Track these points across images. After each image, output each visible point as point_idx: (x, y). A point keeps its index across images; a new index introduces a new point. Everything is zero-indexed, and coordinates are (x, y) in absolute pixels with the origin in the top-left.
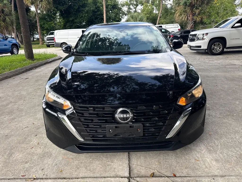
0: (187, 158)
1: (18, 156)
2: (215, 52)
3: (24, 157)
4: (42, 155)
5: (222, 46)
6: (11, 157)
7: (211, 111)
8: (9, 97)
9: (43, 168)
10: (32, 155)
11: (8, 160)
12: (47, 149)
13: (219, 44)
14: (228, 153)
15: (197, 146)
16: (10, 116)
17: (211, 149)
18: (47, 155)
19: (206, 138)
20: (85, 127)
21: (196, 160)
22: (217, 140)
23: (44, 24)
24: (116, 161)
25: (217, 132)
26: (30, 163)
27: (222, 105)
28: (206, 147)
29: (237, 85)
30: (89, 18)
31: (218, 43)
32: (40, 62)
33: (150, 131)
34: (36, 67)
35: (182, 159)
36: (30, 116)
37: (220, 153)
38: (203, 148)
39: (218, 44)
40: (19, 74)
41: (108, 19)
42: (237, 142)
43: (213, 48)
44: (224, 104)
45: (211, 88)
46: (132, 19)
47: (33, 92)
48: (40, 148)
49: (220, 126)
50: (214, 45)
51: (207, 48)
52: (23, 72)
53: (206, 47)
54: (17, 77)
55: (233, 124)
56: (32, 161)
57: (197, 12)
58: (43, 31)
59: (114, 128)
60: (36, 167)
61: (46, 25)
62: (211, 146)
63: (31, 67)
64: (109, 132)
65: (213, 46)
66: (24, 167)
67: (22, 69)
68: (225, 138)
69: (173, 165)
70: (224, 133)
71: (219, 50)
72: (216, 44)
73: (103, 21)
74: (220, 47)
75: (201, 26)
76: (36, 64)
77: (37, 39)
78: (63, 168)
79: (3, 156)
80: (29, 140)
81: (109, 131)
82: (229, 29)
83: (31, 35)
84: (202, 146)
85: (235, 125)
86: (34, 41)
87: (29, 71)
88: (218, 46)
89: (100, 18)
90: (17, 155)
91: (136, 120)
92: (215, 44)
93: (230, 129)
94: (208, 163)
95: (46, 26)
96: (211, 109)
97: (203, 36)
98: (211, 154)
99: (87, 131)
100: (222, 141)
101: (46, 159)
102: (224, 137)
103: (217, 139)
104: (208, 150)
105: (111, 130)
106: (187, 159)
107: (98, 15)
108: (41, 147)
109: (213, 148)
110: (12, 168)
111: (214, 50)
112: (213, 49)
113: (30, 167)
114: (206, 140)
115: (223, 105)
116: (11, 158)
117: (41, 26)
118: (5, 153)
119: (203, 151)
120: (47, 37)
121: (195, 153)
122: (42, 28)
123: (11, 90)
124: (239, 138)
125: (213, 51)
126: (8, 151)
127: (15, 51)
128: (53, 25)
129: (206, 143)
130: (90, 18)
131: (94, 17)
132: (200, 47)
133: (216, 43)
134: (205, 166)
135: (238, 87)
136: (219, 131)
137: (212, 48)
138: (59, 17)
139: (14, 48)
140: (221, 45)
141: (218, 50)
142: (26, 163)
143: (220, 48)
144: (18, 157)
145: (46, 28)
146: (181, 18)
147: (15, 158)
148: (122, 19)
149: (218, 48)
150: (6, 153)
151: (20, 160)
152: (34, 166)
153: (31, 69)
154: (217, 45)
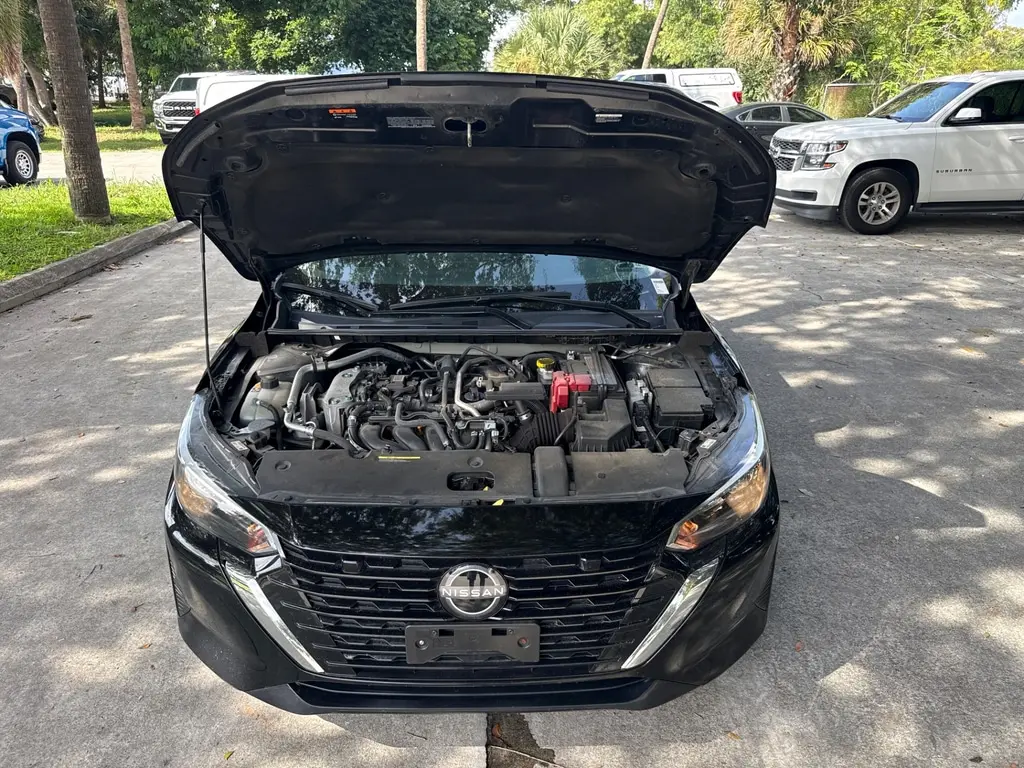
0: (700, 723)
1: (69, 700)
2: (869, 221)
3: (92, 709)
4: (161, 701)
5: (899, 197)
6: (43, 707)
7: (814, 517)
8: (12, 417)
9: (168, 758)
10: (122, 698)
11: (29, 720)
12: (178, 675)
13: (887, 190)
14: (846, 709)
15: (740, 673)
16: (23, 512)
17: (790, 687)
18: (181, 699)
19: (777, 641)
20: (326, 627)
21: (729, 735)
22: (816, 650)
23: (150, 34)
24: (438, 731)
25: (821, 617)
26: (118, 735)
27: (857, 492)
28: (772, 680)
29: (928, 398)
30: (354, 16)
31: (884, 185)
32: (135, 236)
33: (564, 646)
34: (120, 259)
35: (679, 727)
36: (105, 514)
37: (820, 708)
38: (759, 684)
39: (883, 189)
40: (48, 294)
41: (434, 25)
42: (887, 661)
43: (864, 203)
44: (866, 486)
45: (827, 408)
46: (539, 35)
47: (111, 390)
48: (152, 666)
49: (836, 588)
50: (870, 193)
51: (837, 204)
52: (66, 284)
53: (834, 200)
54: (39, 307)
55: (884, 581)
56: (123, 725)
57: (815, 24)
58: (146, 65)
59: (435, 634)
60: (139, 752)
61: (160, 39)
62: (789, 677)
63: (97, 258)
64: (415, 647)
65: (863, 196)
66: (95, 750)
67: (58, 270)
68: (845, 643)
69: (644, 752)
70: (847, 619)
71: (885, 213)
72: (876, 189)
73: (411, 32)
74: (891, 201)
75: (830, 85)
76: (119, 246)
77: (119, 95)
78: (242, 756)
79: (9, 700)
80: (106, 629)
81: (417, 645)
82: (932, 130)
83: (90, 78)
84: (759, 674)
85: (891, 588)
86: (102, 104)
87: (90, 275)
88: (884, 198)
89: (401, 17)
90: (62, 698)
91: (514, 608)
92: (873, 189)
93: (869, 603)
94: (771, 746)
95: (160, 45)
96: (814, 506)
97: (825, 153)
98: (785, 711)
99: (333, 638)
100: (833, 655)
101: (176, 719)
102: (844, 639)
103: (816, 647)
104: (779, 692)
105: (421, 642)
106: (697, 729)
107: (392, 7)
108: (156, 666)
109: (796, 686)
110: (50, 756)
111: (867, 213)
112: (864, 209)
113: (116, 749)
114: (775, 648)
115: (863, 489)
116: (41, 711)
117: (136, 41)
118: (18, 688)
119: (758, 695)
120: (163, 98)
121: (728, 702)
122: (143, 54)
123: (18, 380)
124: (896, 646)
125: (864, 217)
126: (28, 678)
127: (23, 164)
128: (191, 40)
129: (774, 665)
130: (358, 15)
131: (372, 14)
132: (812, 195)
133: (876, 186)
134: (757, 760)
135: (932, 408)
136: (828, 609)
137: (861, 203)
138: (218, 5)
139: (20, 153)
140: (895, 192)
141: (882, 214)
142: (103, 732)
143: (890, 206)
144: (69, 705)
145: (159, 53)
146: (747, 44)
147: (55, 712)
148: (497, 26)
149: (884, 207)
150: (19, 686)
151: (76, 718)
152: (134, 747)
153: (98, 267)
154: (879, 191)
